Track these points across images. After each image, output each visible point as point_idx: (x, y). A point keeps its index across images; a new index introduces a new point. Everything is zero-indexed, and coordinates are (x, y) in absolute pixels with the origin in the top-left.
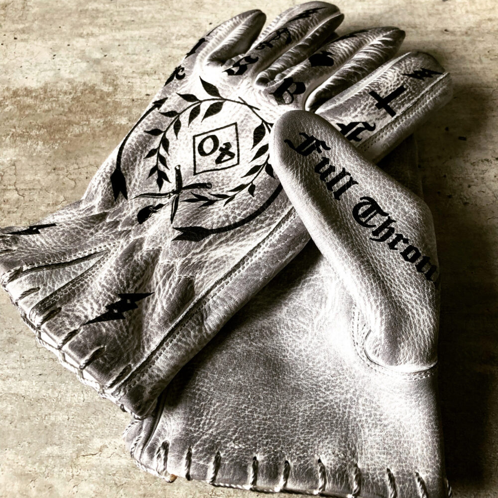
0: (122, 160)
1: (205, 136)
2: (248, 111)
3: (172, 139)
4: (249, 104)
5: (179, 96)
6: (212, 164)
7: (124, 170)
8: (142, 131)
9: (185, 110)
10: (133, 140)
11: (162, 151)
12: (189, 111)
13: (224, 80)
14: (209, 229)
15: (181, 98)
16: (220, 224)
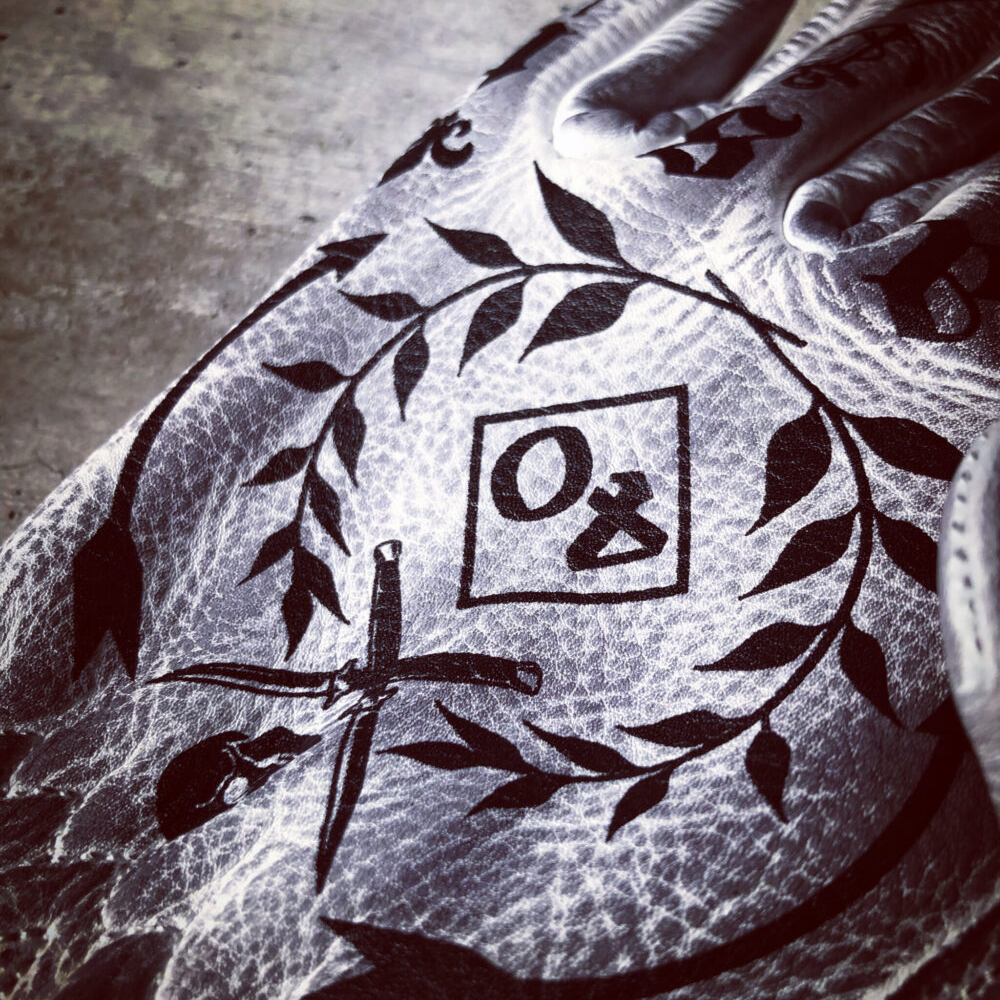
0: (145, 483)
1: (531, 426)
2: (748, 343)
3: (382, 417)
4: (753, 309)
5: (434, 235)
6: (552, 563)
7: (146, 527)
8: (255, 364)
9: (454, 298)
10: (206, 399)
11: (329, 464)
12: (470, 305)
13: (645, 193)
14: (523, 974)
15: (443, 245)
16: (582, 956)
